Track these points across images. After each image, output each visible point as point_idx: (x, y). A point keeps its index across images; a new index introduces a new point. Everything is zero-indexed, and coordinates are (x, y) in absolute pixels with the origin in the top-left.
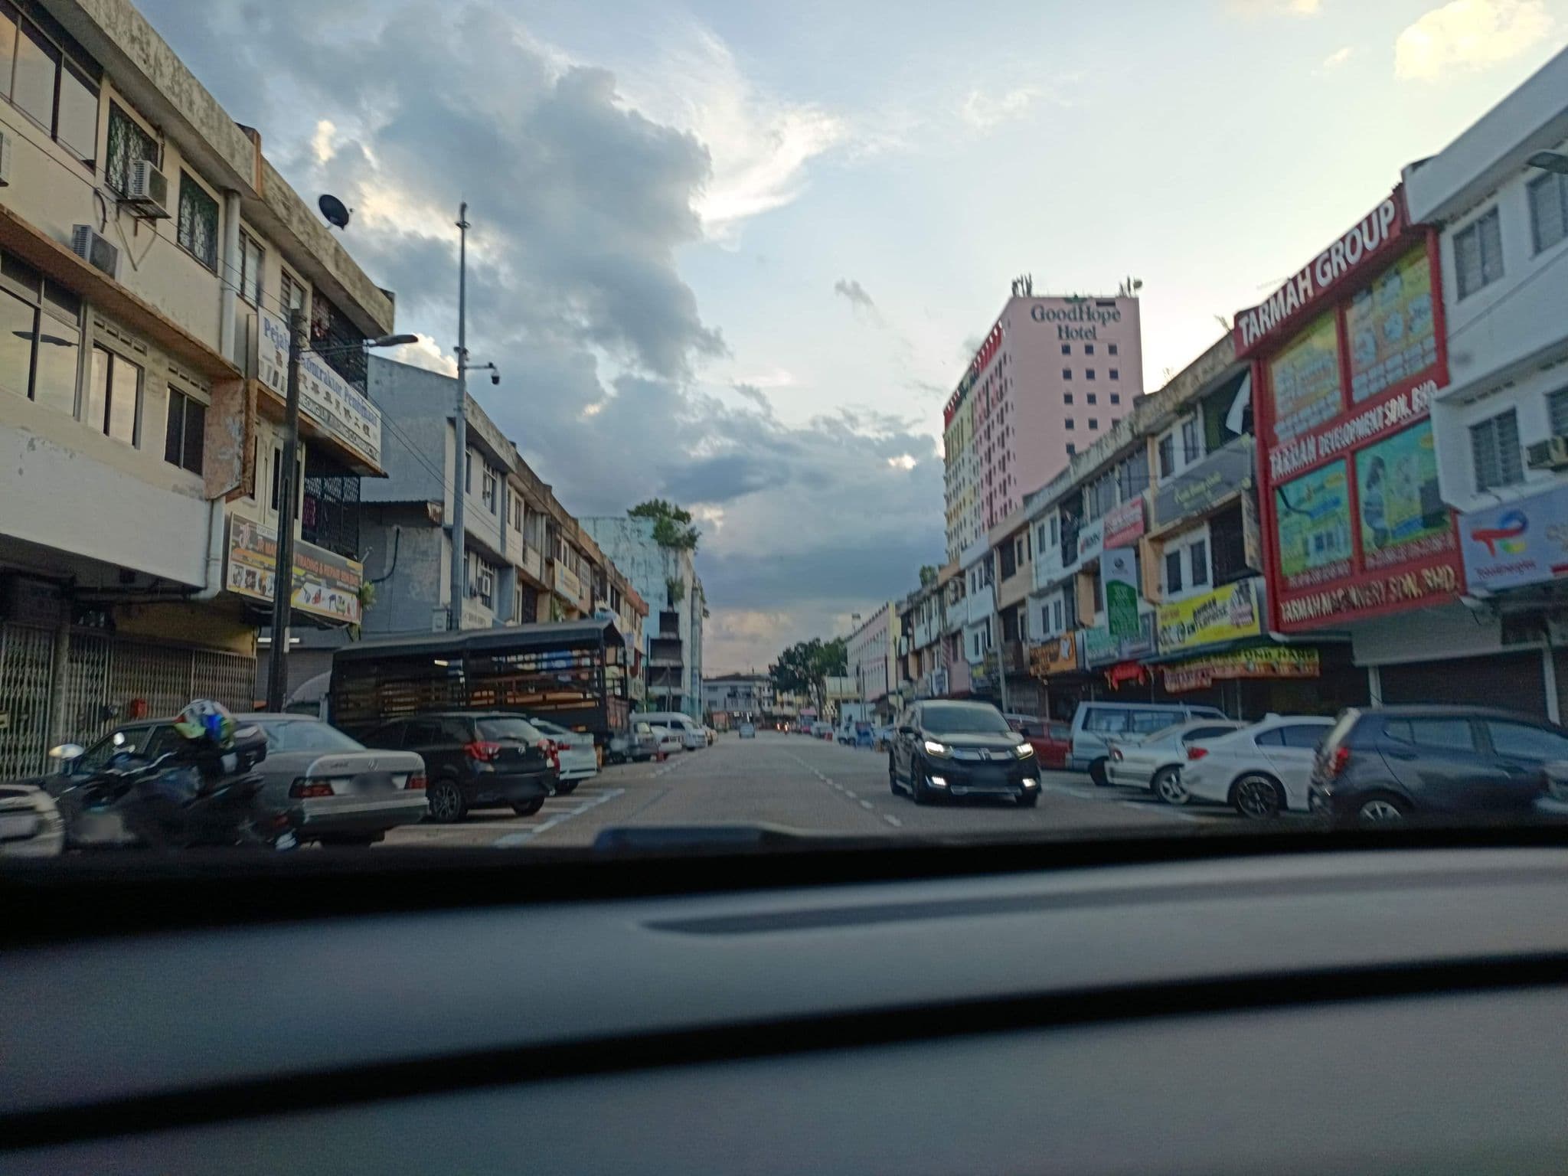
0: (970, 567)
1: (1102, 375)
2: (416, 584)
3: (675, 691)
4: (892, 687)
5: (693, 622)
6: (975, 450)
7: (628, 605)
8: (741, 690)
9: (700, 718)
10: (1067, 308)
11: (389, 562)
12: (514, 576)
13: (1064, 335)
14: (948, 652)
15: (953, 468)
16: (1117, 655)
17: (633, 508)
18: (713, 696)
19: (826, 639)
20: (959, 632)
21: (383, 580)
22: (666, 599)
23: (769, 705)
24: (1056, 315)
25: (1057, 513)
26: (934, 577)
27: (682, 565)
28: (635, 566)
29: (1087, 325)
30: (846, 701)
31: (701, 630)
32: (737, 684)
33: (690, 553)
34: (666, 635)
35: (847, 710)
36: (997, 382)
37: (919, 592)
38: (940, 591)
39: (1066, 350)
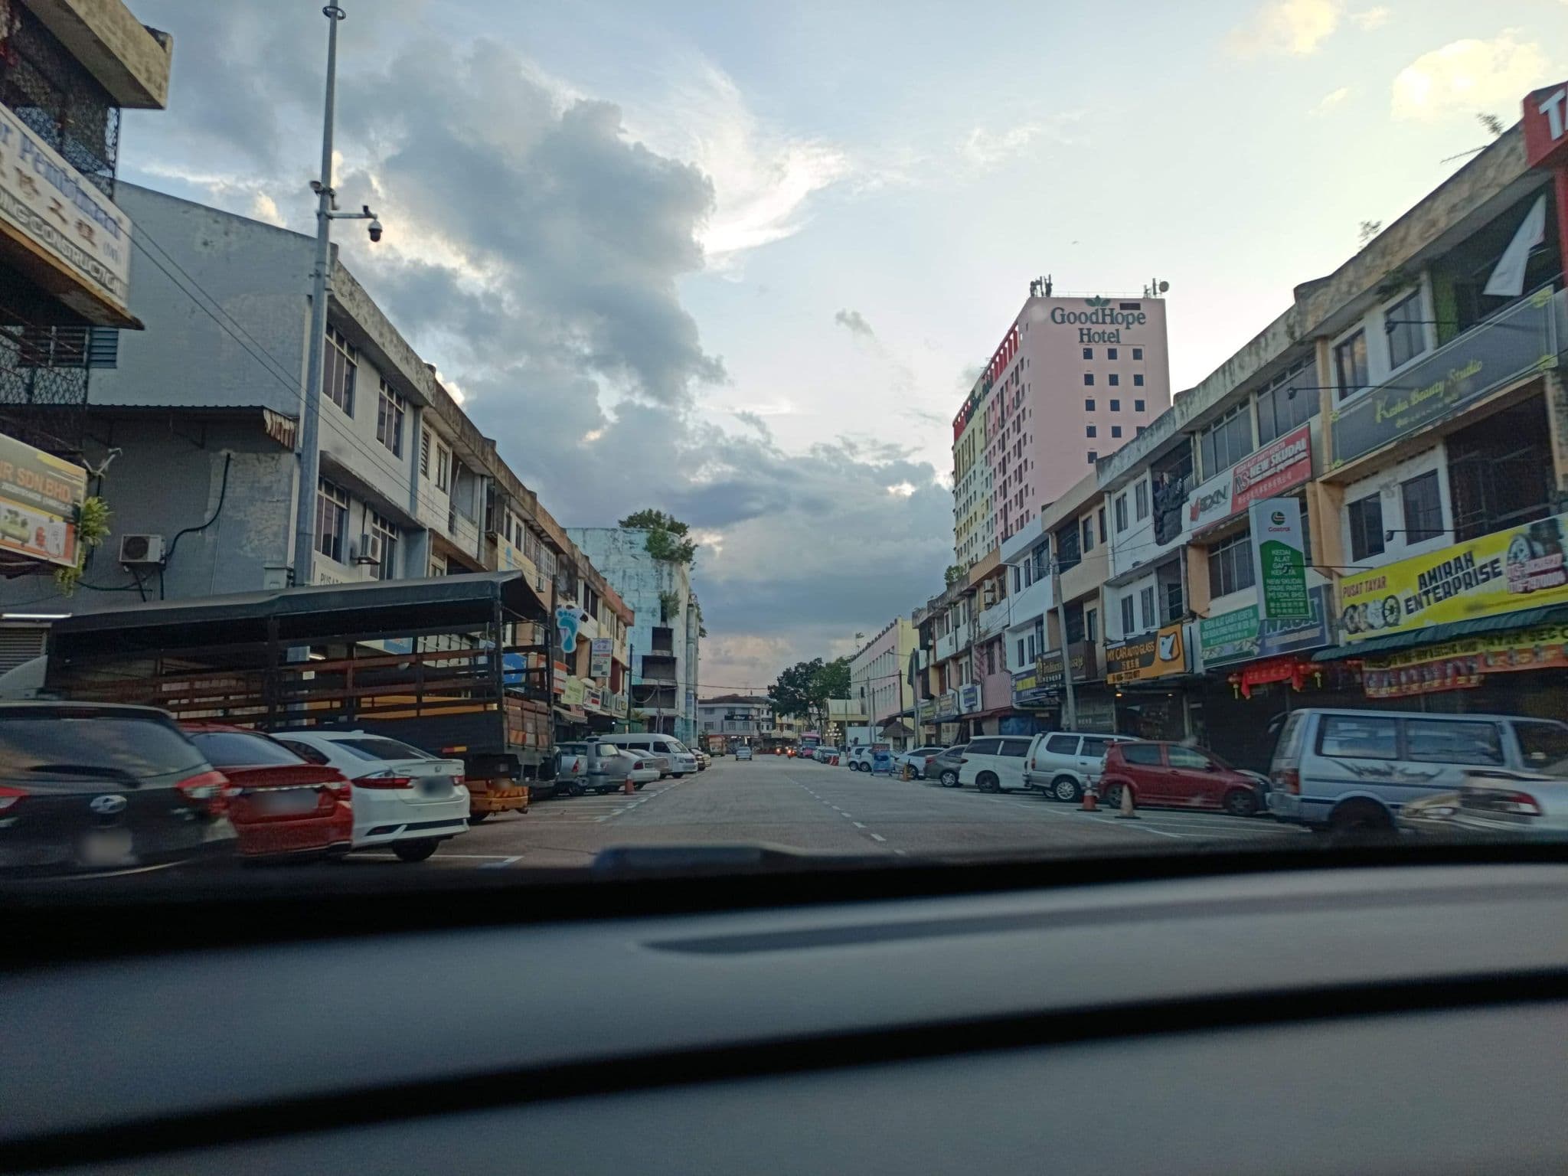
0: (1013, 560)
1: (1126, 380)
2: (252, 535)
3: (666, 712)
4: (908, 705)
5: (688, 641)
6: (987, 461)
7: (608, 611)
8: (738, 712)
9: (694, 742)
10: (1089, 310)
11: (213, 503)
12: (426, 542)
13: (1086, 338)
14: (982, 663)
15: (963, 481)
16: (1256, 650)
17: (625, 519)
18: (709, 718)
19: (830, 658)
20: (999, 638)
21: (203, 528)
22: (659, 615)
23: (768, 729)
24: (1077, 318)
25: (1147, 476)
26: (963, 579)
27: (677, 579)
28: (627, 579)
29: (1110, 329)
30: (850, 724)
31: (697, 649)
32: (734, 706)
33: (686, 567)
34: (658, 653)
35: (852, 733)
36: (1013, 389)
37: (943, 596)
38: (971, 593)
39: (1088, 354)
